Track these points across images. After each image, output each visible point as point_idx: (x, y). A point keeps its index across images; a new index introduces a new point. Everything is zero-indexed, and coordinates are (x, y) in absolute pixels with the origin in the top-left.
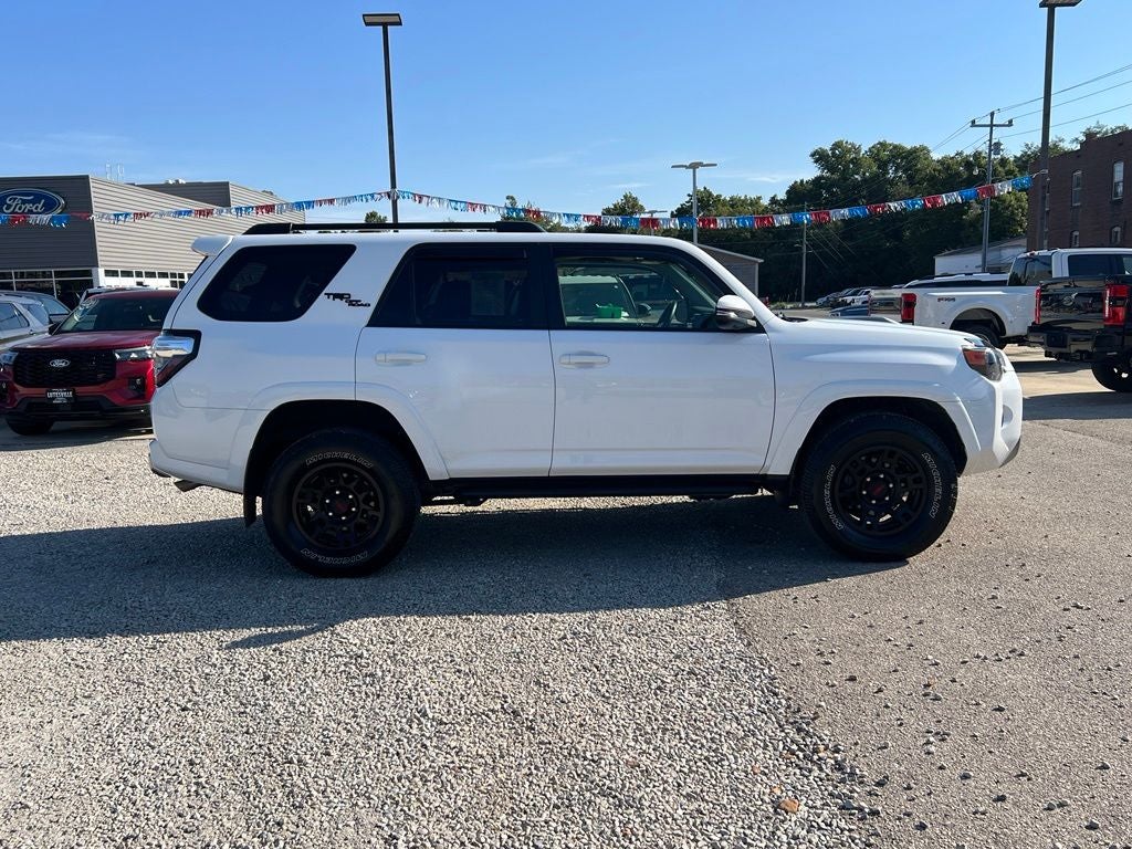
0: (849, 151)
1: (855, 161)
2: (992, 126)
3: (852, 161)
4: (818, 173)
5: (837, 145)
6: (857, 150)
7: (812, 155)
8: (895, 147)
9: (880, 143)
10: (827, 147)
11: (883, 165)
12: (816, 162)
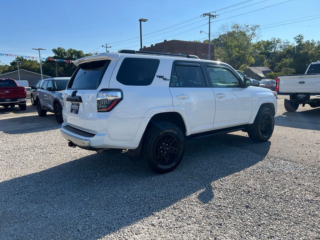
0: (62, 50)
1: (64, 53)
2: (107, 47)
3: (63, 53)
4: (55, 55)
5: (59, 48)
6: (64, 50)
7: (52, 50)
8: (74, 50)
9: (70, 49)
10: (56, 49)
11: (72, 54)
12: (54, 52)
